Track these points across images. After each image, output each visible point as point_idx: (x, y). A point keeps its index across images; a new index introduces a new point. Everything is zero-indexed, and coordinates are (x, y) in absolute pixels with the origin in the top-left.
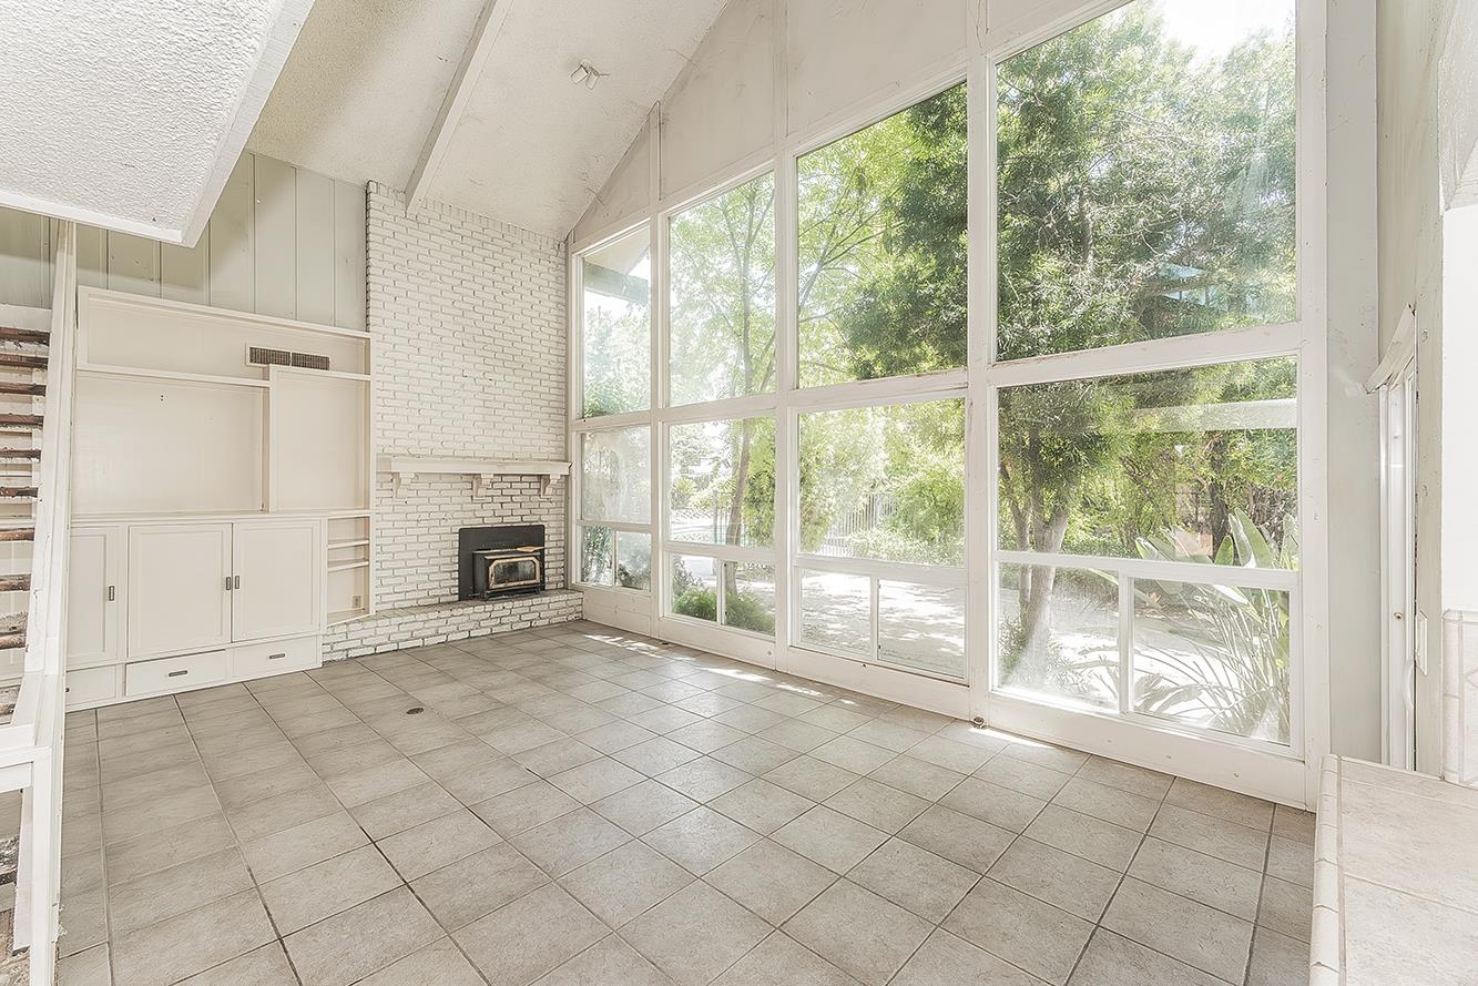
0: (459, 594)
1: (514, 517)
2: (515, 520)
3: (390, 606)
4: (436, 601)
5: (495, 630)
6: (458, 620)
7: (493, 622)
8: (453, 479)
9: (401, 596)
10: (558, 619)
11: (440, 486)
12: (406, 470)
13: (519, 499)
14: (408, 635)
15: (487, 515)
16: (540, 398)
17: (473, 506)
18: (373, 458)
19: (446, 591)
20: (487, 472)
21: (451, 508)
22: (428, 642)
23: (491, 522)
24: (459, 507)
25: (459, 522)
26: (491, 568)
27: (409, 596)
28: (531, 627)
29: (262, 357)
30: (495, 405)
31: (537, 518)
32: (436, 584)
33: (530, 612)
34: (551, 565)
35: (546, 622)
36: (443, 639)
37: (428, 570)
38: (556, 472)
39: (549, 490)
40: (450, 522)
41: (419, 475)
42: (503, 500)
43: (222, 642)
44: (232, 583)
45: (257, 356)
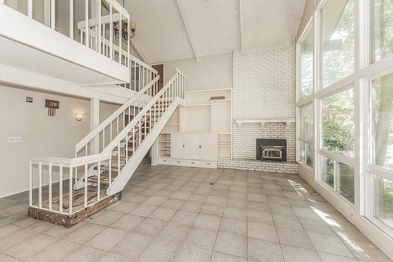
0: (256, 158)
1: (274, 135)
2: (275, 137)
3: (238, 158)
4: (249, 159)
5: (263, 170)
7: (262, 168)
8: (255, 124)
9: (240, 156)
10: (287, 172)
11: (251, 127)
12: (240, 122)
13: (277, 130)
14: (238, 166)
15: (266, 135)
16: (285, 97)
17: (261, 132)
18: (232, 120)
19: (253, 156)
20: (263, 122)
21: (254, 133)
22: (243, 169)
23: (267, 137)
24: (256, 133)
25: (256, 137)
27: (242, 156)
28: (276, 172)
30: (268, 101)
31: (284, 137)
32: (250, 154)
33: (276, 167)
35: (282, 172)
36: (247, 169)
37: (248, 149)
39: (287, 128)
40: (254, 137)
41: (244, 123)
42: (271, 130)
43: (199, 159)
44: (200, 147)
45: (212, 98)
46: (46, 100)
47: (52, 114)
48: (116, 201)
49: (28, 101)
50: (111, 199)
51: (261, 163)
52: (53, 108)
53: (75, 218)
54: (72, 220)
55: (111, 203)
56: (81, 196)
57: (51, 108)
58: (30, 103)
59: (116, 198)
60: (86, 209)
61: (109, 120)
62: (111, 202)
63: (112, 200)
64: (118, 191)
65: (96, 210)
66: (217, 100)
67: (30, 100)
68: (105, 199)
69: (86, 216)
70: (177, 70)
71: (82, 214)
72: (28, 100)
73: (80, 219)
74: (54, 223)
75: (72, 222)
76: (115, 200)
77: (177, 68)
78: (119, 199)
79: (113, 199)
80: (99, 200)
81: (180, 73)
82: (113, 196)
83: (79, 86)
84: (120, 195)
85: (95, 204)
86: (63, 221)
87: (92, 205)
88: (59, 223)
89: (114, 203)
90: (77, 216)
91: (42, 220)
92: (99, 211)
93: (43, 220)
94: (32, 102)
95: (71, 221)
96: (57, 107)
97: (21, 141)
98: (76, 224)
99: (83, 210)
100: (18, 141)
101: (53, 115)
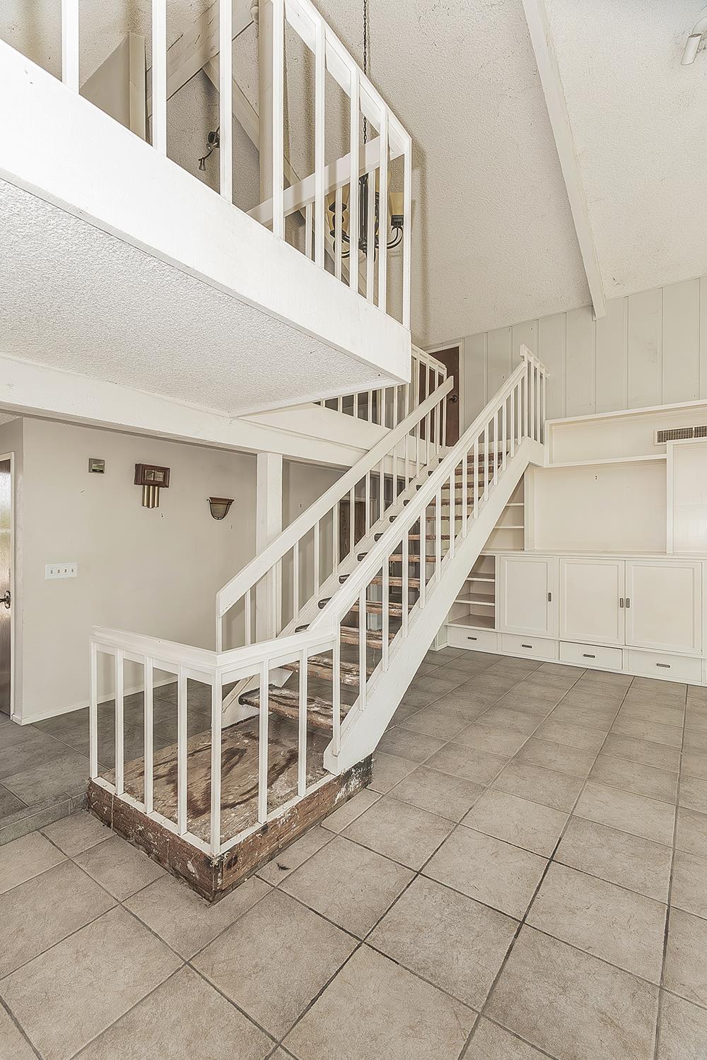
29: (668, 437)
43: (619, 643)
44: (624, 603)
45: (664, 436)
46: (136, 465)
47: (151, 502)
48: (356, 792)
49: (94, 471)
50: (341, 785)
52: (154, 486)
53: (229, 866)
54: (219, 874)
55: (341, 802)
56: (237, 757)
57: (149, 486)
58: (97, 474)
59: (354, 783)
60: (265, 829)
61: (311, 518)
62: (339, 795)
63: (343, 789)
64: (360, 758)
65: (296, 828)
66: (694, 440)
67: (97, 467)
68: (323, 789)
69: (264, 854)
70: (524, 351)
71: (253, 849)
72: (94, 466)
73: (245, 869)
74: (159, 860)
75: (219, 881)
76: (351, 789)
77: (523, 347)
78: (365, 785)
79: (347, 788)
80: (304, 792)
81: (532, 360)
82: (348, 775)
83: (228, 415)
84: (365, 769)
85: (292, 811)
86: (191, 867)
87: (280, 812)
88: (178, 867)
89: (349, 798)
90: (236, 858)
91: (124, 834)
92: (304, 831)
93: (126, 835)
94: (102, 472)
95: (216, 877)
96: (164, 484)
97: (75, 574)
98: (234, 886)
99: (257, 832)
100: (69, 574)
101: (153, 506)
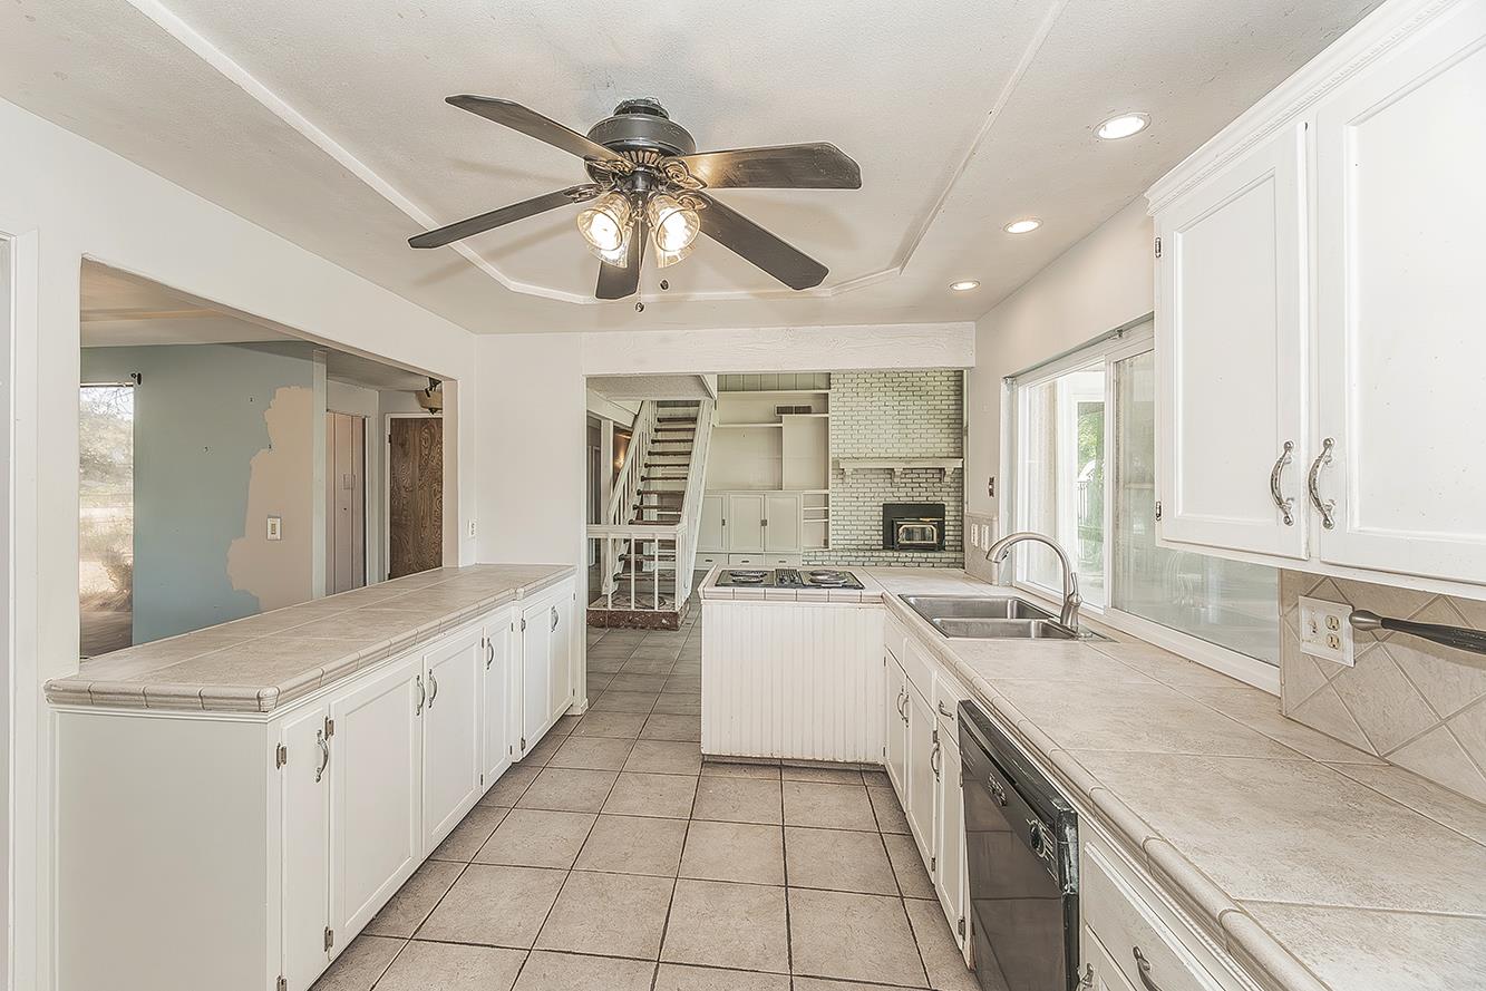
0: (883, 545)
1: (921, 497)
2: (922, 500)
3: (842, 547)
4: (868, 547)
6: (876, 559)
7: (900, 564)
8: (880, 472)
11: (871, 477)
12: (848, 467)
13: (925, 485)
15: (902, 496)
16: (941, 414)
17: (892, 490)
18: (830, 460)
19: (875, 542)
20: (899, 467)
21: (878, 490)
23: (904, 500)
24: (883, 490)
25: (883, 499)
26: (900, 530)
27: (853, 542)
29: (782, 410)
30: (907, 422)
31: (939, 499)
32: (869, 537)
33: (927, 563)
34: (951, 533)
37: (864, 528)
38: (951, 466)
39: (947, 479)
40: (876, 499)
41: (856, 470)
42: (913, 485)
43: (760, 550)
44: (764, 523)
45: (780, 410)
51: (896, 554)
74: (642, 628)
86: (664, 621)
88: (655, 625)
91: (616, 627)
93: (618, 627)
